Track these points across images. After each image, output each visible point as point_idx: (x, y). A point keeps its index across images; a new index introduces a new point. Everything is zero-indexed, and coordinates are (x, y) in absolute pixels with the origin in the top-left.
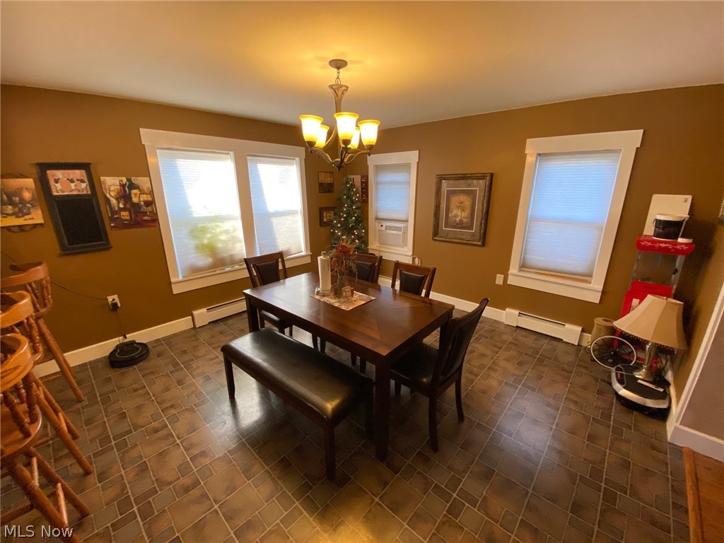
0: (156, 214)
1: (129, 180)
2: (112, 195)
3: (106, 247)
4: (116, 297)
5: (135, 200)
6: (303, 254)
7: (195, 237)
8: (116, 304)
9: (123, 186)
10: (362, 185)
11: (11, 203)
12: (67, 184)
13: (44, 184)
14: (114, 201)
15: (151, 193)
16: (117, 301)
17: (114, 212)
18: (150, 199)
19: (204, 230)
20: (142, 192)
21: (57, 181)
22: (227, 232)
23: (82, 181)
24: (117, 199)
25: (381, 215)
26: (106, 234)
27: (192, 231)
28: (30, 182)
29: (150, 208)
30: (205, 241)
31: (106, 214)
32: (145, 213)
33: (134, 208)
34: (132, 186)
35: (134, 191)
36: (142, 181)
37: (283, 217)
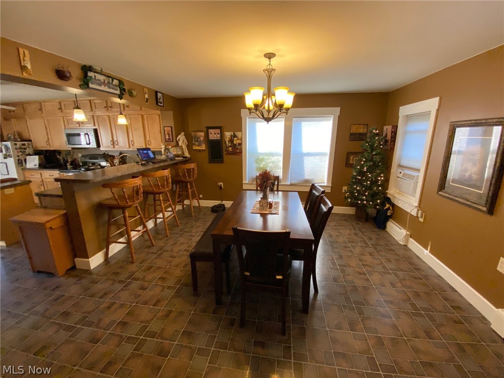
0: (242, 150)
1: (234, 133)
2: (227, 140)
3: (222, 162)
4: (222, 183)
5: (235, 142)
6: (325, 184)
7: (257, 163)
8: (221, 186)
9: (231, 136)
10: (392, 134)
11: (197, 141)
12: (214, 135)
13: (207, 135)
14: (227, 143)
15: (241, 140)
16: (222, 185)
17: (227, 147)
18: (241, 142)
19: (262, 160)
20: (238, 139)
21: (211, 134)
22: (273, 162)
23: (218, 134)
24: (229, 142)
25: (404, 163)
26: (223, 156)
27: (257, 160)
28: (202, 134)
29: (239, 147)
30: (262, 166)
31: (224, 148)
32: (238, 149)
33: (234, 146)
34: (235, 136)
35: (235, 139)
36: (238, 134)
37: (313, 157)
